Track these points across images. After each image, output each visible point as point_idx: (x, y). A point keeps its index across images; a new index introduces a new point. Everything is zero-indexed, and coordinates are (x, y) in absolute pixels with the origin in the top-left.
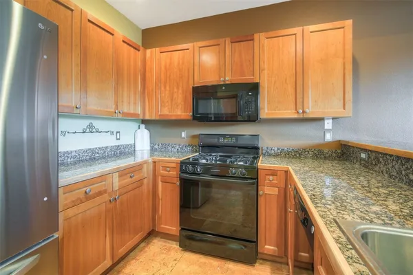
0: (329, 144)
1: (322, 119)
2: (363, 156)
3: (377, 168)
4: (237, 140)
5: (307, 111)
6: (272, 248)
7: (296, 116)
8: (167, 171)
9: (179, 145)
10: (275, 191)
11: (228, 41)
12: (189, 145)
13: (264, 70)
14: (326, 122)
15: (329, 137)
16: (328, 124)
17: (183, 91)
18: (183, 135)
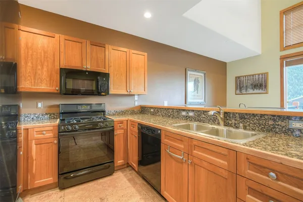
0: (136, 107)
1: (134, 95)
2: (152, 110)
3: (158, 114)
4: (91, 107)
5: (132, 91)
6: (121, 161)
7: (126, 93)
8: (43, 134)
9: (35, 114)
10: (122, 131)
11: (88, 42)
12: (46, 114)
13: (111, 66)
14: (136, 96)
15: (137, 104)
16: (136, 98)
17: (48, 69)
18: (40, 105)
